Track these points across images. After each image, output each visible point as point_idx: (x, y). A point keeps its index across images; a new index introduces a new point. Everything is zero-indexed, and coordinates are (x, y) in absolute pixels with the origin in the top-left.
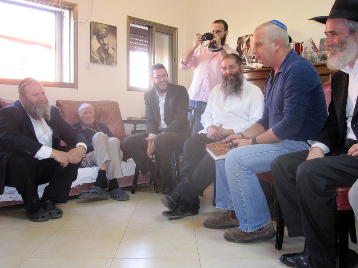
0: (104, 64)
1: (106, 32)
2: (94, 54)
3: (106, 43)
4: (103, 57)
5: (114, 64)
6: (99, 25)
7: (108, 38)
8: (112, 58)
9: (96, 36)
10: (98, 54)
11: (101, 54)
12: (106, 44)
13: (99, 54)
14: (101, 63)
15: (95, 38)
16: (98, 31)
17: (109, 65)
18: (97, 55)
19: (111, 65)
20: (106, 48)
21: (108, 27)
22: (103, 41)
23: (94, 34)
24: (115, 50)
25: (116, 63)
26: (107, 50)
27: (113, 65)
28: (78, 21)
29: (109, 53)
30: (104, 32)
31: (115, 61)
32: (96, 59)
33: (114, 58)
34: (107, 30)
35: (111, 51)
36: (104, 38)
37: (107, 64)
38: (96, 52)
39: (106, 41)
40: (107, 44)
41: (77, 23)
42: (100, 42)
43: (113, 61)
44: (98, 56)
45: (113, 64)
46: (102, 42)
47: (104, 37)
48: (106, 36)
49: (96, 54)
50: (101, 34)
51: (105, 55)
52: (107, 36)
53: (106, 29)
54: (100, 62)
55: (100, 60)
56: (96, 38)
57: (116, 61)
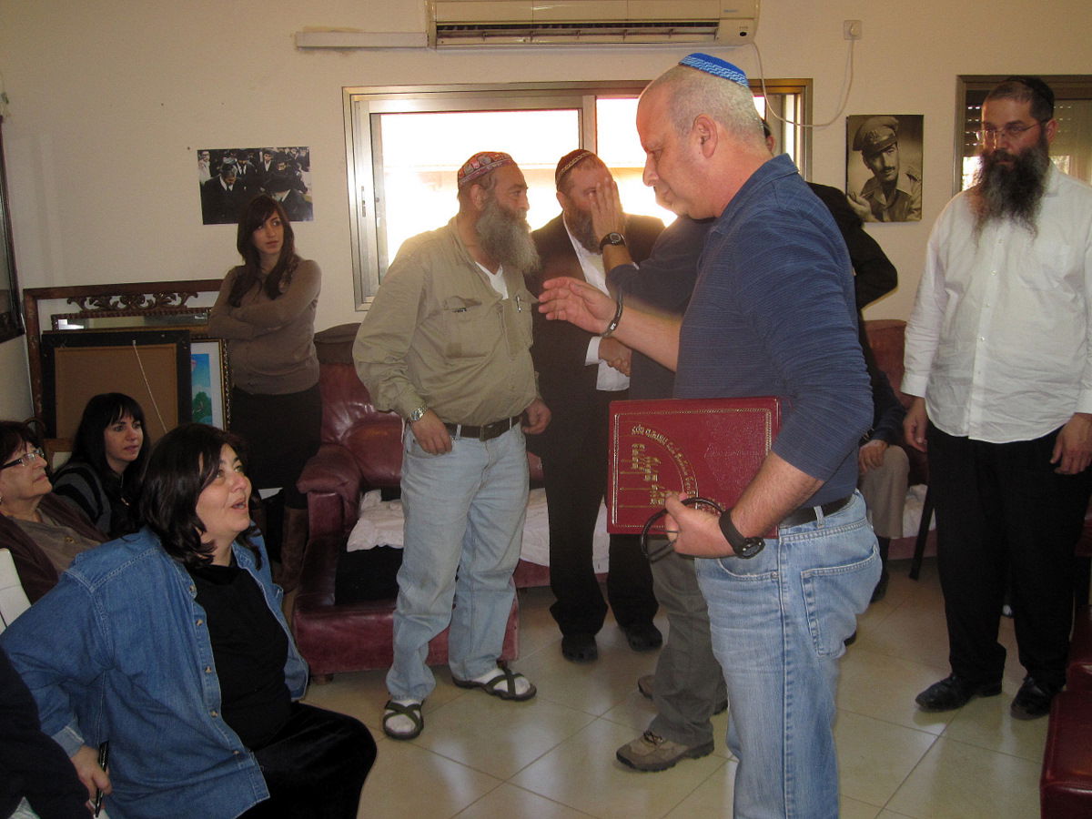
0: (883, 221)
1: (892, 135)
2: (855, 201)
3: (891, 165)
4: (880, 204)
5: (914, 218)
6: (871, 121)
7: (895, 151)
8: (906, 203)
9: (861, 152)
10: (867, 199)
11: (875, 196)
12: (890, 168)
13: (869, 198)
14: (873, 222)
15: (858, 157)
16: (868, 138)
17: (898, 221)
18: (864, 200)
19: (905, 220)
20: (891, 177)
21: (897, 121)
22: (883, 162)
23: (856, 148)
24: (915, 180)
25: (921, 214)
26: (895, 182)
27: (910, 220)
28: (811, 124)
29: (898, 191)
30: (885, 138)
31: (915, 209)
32: (862, 211)
33: (912, 203)
34: (893, 129)
35: (903, 185)
36: (884, 154)
37: (893, 219)
38: (862, 193)
39: (890, 160)
40: (894, 168)
41: (811, 128)
42: (871, 166)
43: (910, 211)
44: (868, 203)
45: (909, 217)
46: (878, 164)
47: (885, 150)
48: (889, 147)
49: (860, 199)
50: (875, 143)
51: (887, 198)
52: (894, 146)
53: (892, 127)
54: (872, 217)
55: (873, 213)
56: (861, 156)
57: (920, 209)
